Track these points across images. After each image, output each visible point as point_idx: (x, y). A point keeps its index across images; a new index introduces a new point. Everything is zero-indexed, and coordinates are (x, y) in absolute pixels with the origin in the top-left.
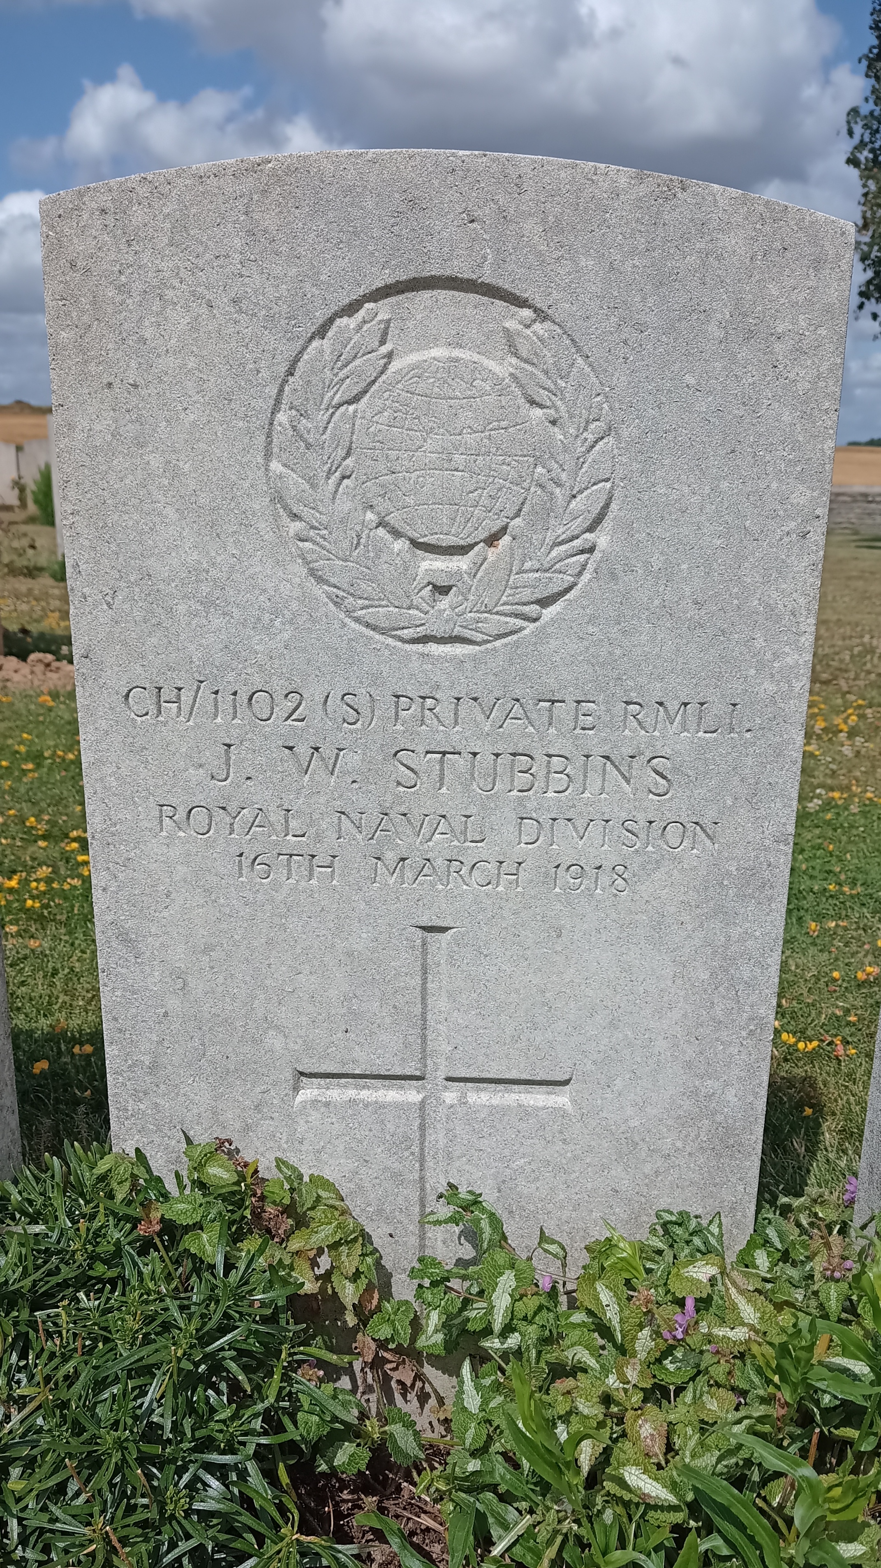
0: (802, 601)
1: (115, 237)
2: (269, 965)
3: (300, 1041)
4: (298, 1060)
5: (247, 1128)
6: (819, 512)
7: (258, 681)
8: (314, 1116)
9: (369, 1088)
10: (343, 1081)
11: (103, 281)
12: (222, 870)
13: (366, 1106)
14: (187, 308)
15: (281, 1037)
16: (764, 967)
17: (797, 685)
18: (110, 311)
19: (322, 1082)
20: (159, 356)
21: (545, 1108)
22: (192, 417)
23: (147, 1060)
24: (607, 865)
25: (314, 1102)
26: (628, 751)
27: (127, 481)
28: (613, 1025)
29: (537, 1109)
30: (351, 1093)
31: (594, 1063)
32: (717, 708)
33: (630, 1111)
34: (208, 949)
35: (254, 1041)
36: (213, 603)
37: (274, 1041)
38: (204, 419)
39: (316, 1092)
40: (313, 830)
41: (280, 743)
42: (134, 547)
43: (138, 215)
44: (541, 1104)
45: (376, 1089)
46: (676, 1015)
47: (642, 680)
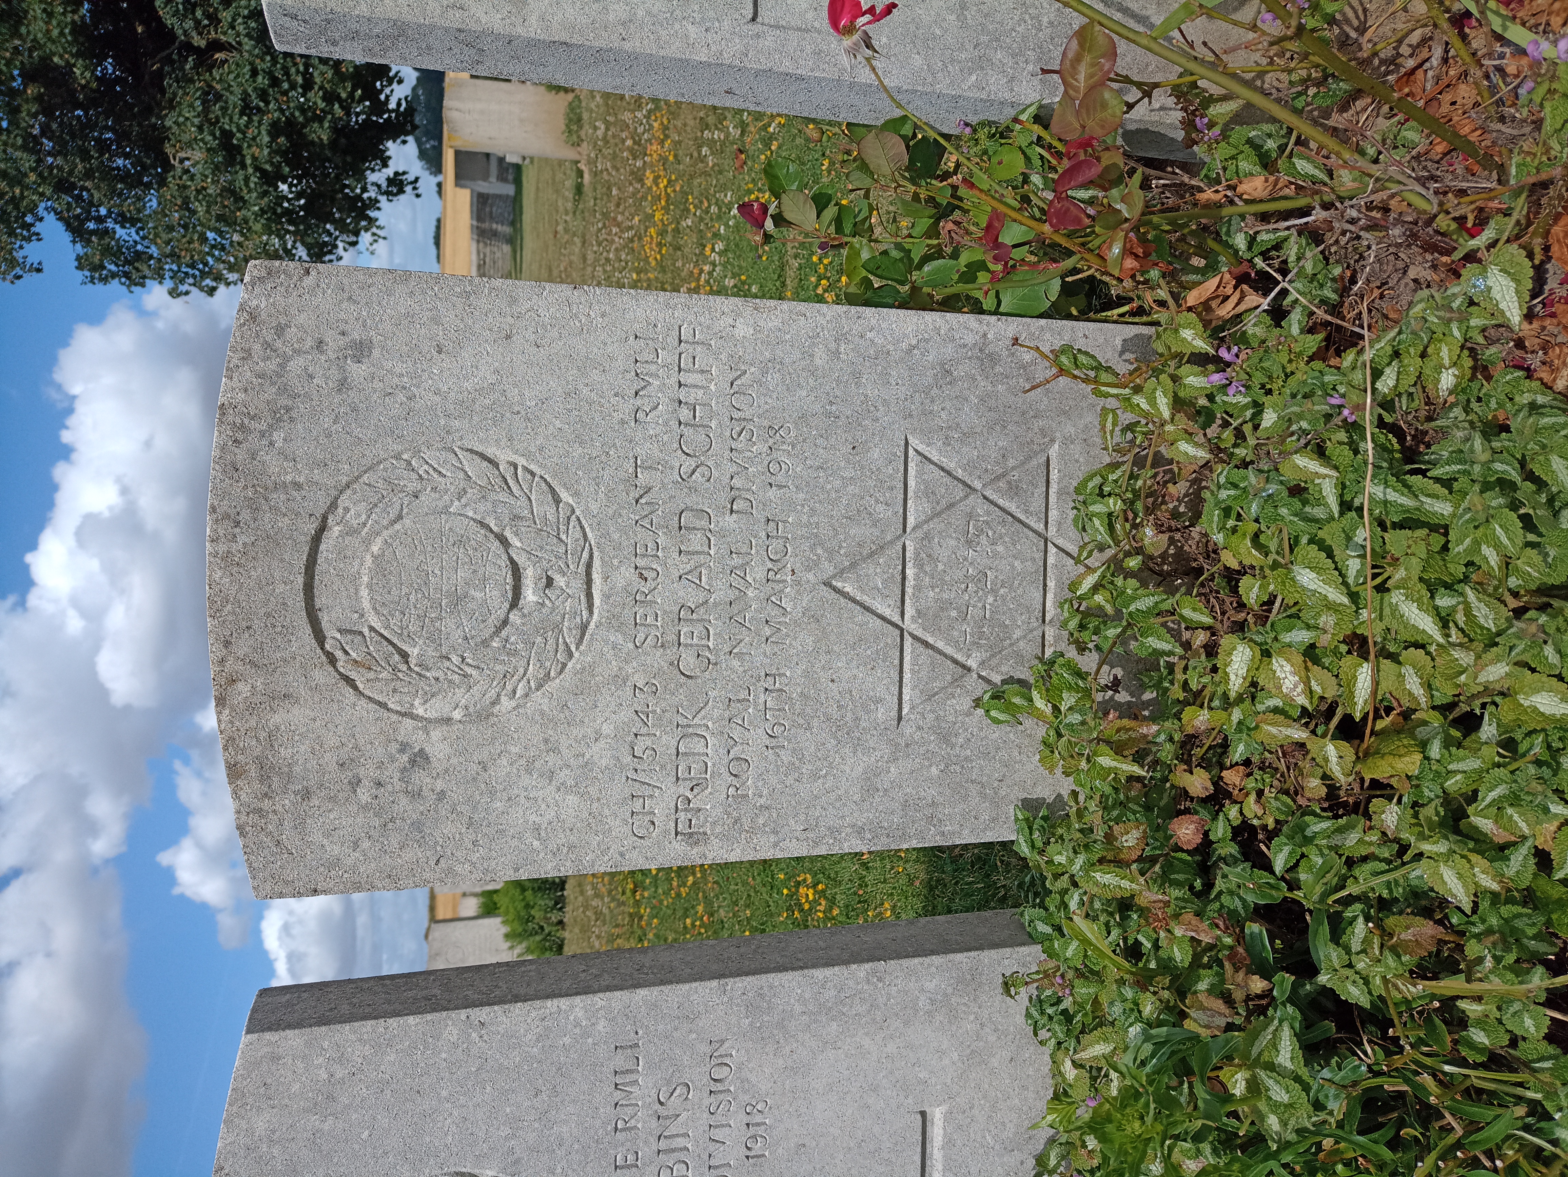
0: (533, 1014)
6: (463, 1017)
16: (826, 980)
17: (601, 1003)
21: (944, 1128)
24: (746, 1119)
26: (654, 1123)
28: (875, 1089)
29: (945, 1135)
31: (906, 1097)
32: (620, 1061)
33: (946, 1061)
44: (941, 1132)
46: (867, 1042)
47: (598, 1123)
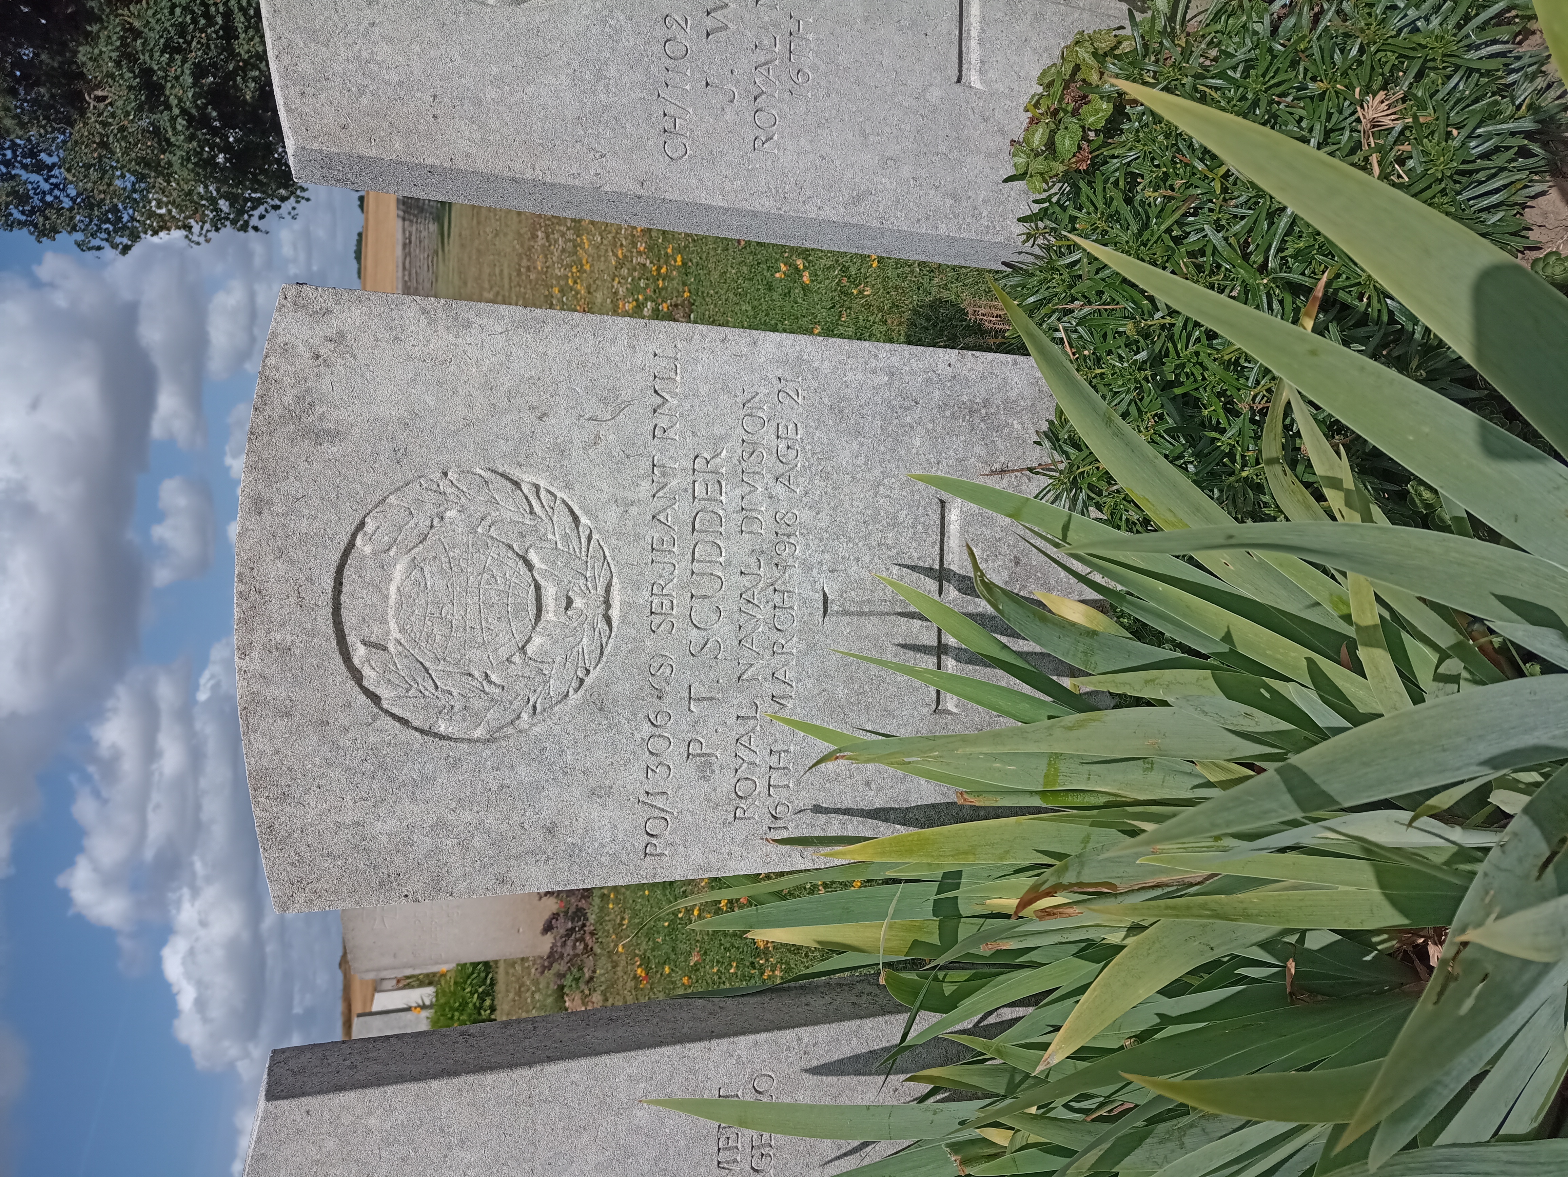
1: (322, 89)
2: (876, 87)
3: (934, 74)
4: (949, 79)
5: (1001, 131)
7: (657, 48)
8: (991, 75)
9: (969, 30)
10: (964, 49)
11: (356, 105)
12: (803, 109)
13: (983, 31)
14: (375, 43)
15: (932, 89)
18: (379, 105)
19: (965, 66)
20: (412, 73)
22: (457, 56)
23: (949, 202)
25: (981, 72)
27: (507, 119)
30: (973, 44)
34: (864, 134)
35: (933, 112)
36: (598, 71)
37: (934, 95)
38: (459, 48)
39: (973, 72)
40: (771, 28)
41: (704, 40)
42: (558, 126)
43: (305, 67)
45: (970, 24)
